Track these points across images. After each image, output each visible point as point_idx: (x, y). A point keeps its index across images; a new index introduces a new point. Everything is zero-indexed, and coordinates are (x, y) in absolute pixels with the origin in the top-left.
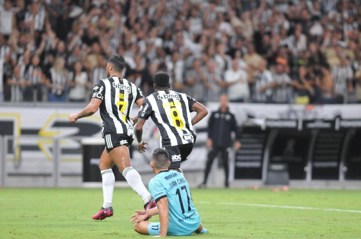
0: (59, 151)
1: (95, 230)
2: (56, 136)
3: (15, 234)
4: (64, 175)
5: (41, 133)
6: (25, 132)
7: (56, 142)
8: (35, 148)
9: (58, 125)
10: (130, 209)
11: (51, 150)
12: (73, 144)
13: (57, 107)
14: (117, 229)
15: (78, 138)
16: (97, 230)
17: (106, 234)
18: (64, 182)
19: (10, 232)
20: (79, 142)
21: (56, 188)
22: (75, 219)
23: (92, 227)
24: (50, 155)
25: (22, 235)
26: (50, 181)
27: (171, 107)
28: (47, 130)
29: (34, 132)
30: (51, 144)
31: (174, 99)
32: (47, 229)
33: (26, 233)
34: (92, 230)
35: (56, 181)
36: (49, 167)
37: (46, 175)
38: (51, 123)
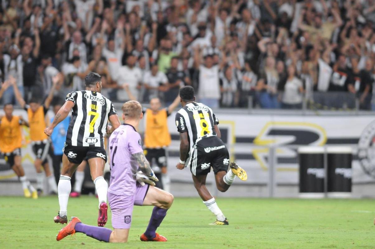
0: (275, 161)
1: (312, 243)
2: (271, 144)
3: (229, 246)
4: (280, 185)
5: (256, 141)
6: (240, 140)
7: (272, 150)
8: (250, 157)
9: (274, 132)
10: (348, 221)
11: (266, 159)
12: (289, 153)
13: (272, 115)
14: (335, 241)
15: (295, 147)
16: (314, 243)
17: (323, 247)
18: (280, 192)
19: (224, 244)
20: (296, 150)
21: (271, 198)
22: (291, 231)
23: (308, 240)
24: (265, 165)
25: (236, 247)
26: (265, 191)
27: (201, 119)
28: (263, 138)
29: (249, 140)
30: (266, 153)
31: (203, 111)
32: (262, 241)
33: (241, 245)
34: (309, 243)
35: (272, 192)
36: (264, 177)
37: (261, 185)
38: (267, 130)
